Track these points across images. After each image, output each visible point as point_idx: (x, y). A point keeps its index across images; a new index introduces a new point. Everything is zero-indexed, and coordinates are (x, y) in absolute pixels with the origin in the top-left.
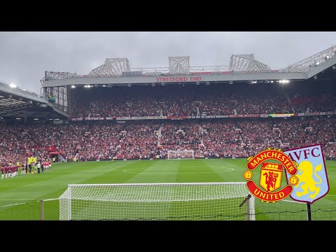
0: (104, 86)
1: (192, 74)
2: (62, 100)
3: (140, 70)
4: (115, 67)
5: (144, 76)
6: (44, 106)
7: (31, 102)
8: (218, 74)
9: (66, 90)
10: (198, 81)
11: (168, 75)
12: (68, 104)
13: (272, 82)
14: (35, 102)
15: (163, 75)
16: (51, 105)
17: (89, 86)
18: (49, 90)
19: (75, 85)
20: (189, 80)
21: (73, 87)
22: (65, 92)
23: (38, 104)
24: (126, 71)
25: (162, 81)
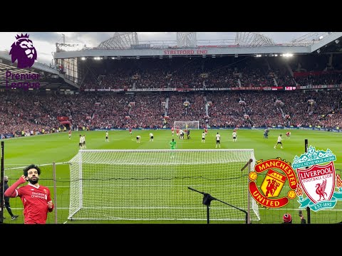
0: (113, 58)
1: (199, 47)
2: (72, 71)
3: (148, 43)
4: (124, 40)
5: (152, 48)
6: (55, 77)
7: (43, 73)
8: (224, 47)
9: (76, 61)
10: (204, 55)
11: (175, 48)
12: (79, 76)
13: (276, 55)
14: (46, 73)
15: (170, 48)
16: (62, 76)
17: (99, 59)
18: (60, 61)
19: (86, 57)
20: (195, 53)
21: (83, 59)
22: (76, 63)
23: (49, 75)
24: (135, 43)
25: (170, 54)
